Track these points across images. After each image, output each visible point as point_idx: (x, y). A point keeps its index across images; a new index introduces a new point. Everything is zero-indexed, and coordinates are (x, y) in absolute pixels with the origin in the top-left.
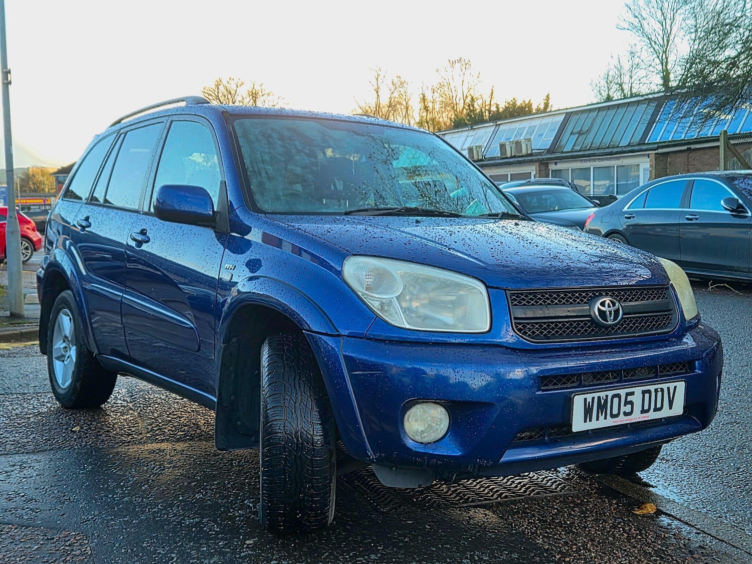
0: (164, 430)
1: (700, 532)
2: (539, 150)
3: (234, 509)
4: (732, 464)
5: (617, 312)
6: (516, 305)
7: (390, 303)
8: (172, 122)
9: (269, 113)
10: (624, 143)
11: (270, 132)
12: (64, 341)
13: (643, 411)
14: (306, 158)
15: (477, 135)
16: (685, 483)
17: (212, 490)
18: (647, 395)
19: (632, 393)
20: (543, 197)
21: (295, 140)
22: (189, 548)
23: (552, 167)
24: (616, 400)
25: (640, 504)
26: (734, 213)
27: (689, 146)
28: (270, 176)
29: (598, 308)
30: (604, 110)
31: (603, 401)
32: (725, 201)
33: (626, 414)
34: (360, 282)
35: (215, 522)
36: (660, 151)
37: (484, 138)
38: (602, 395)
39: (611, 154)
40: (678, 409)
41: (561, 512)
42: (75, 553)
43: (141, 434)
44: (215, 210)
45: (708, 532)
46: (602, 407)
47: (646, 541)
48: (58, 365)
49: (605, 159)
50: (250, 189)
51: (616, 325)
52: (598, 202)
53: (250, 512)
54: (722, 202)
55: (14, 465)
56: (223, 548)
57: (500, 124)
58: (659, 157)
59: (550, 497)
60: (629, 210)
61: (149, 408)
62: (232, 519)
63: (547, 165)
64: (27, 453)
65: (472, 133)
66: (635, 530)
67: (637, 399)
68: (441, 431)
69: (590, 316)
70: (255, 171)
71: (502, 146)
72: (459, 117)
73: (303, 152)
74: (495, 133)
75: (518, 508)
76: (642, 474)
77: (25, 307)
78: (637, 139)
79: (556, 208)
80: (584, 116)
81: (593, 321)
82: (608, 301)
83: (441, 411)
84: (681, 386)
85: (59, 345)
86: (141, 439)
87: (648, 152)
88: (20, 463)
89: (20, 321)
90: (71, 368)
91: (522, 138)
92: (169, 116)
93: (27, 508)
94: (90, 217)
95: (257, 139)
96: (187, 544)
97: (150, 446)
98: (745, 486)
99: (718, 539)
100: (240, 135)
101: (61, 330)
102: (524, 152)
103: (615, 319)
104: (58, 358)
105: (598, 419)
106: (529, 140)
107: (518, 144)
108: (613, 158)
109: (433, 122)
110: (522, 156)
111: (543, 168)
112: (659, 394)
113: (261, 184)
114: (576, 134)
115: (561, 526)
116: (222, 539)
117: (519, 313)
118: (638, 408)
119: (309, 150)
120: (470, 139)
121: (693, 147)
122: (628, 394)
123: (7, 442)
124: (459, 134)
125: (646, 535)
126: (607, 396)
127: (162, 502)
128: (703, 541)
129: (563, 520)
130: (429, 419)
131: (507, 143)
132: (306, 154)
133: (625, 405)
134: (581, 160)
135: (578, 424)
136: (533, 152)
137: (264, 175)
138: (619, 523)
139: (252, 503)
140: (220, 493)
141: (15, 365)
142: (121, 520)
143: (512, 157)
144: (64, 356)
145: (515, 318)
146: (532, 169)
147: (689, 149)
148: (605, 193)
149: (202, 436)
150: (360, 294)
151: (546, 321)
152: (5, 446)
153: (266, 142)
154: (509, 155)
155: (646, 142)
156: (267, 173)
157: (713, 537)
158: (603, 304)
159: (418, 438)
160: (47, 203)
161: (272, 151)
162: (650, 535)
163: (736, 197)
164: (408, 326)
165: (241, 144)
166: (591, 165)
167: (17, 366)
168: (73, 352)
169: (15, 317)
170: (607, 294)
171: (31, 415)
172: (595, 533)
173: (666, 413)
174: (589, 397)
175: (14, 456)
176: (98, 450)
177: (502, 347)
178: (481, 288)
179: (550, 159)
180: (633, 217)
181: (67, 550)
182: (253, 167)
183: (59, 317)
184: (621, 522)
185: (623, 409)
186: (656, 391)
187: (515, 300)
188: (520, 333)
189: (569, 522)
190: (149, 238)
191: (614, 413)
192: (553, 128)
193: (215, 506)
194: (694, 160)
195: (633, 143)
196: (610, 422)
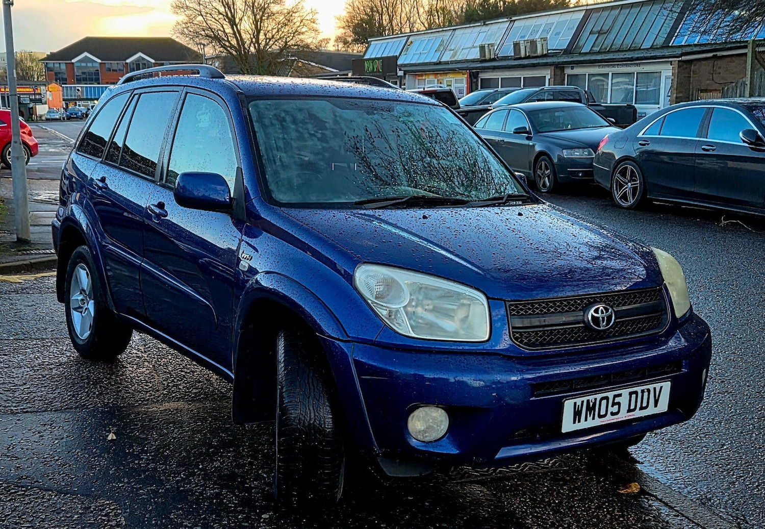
0: (180, 387)
1: (679, 514)
2: (555, 50)
3: (250, 479)
4: (718, 441)
5: (609, 318)
6: (514, 315)
7: (397, 311)
8: (187, 93)
9: (282, 93)
10: (647, 45)
11: (283, 115)
12: (81, 293)
13: (629, 411)
14: (318, 143)
15: (490, 32)
16: (671, 460)
17: (229, 458)
18: (634, 396)
19: (620, 395)
20: (556, 114)
21: (307, 123)
22: (213, 521)
23: (568, 71)
24: (604, 402)
25: (626, 483)
26: (753, 146)
27: (715, 53)
28: (284, 164)
29: (592, 314)
30: (628, 8)
31: (591, 404)
32: (744, 133)
33: (612, 414)
34: (370, 290)
35: (234, 494)
36: (684, 58)
37: (498, 35)
38: (591, 398)
39: (631, 59)
40: (663, 406)
41: (551, 490)
42: (111, 523)
43: (158, 391)
44: (232, 196)
45: (686, 515)
46: (591, 409)
47: (627, 523)
48: (76, 316)
49: (625, 64)
50: (266, 177)
51: (608, 329)
52: (613, 120)
53: (264, 483)
54: (741, 134)
55: (45, 425)
56: (243, 522)
57: (515, 20)
58: (683, 65)
59: (541, 473)
60: (644, 136)
61: (163, 360)
62: (249, 490)
63: (562, 69)
64: (55, 411)
65: (484, 28)
66: (618, 511)
67: (624, 400)
68: (441, 432)
69: (584, 322)
70: (270, 160)
71: (516, 45)
72: (472, 7)
73: (315, 136)
74: (508, 29)
75: (512, 485)
76: (631, 449)
77: (31, 228)
78: (660, 41)
79: (569, 127)
80: (606, 13)
81: (587, 327)
82: (601, 308)
83: (442, 413)
84: (667, 386)
85: (76, 297)
86: (159, 397)
87: (670, 60)
88: (50, 422)
89: (27, 248)
90: (89, 321)
91: (537, 37)
92: (185, 86)
93: (63, 473)
94: (107, 179)
95: (271, 123)
96: (209, 517)
97: (167, 405)
98: (727, 465)
99: (695, 523)
100: (255, 119)
101: (78, 282)
102: (539, 52)
103: (608, 323)
104: (75, 309)
105: (586, 420)
106: (545, 39)
107: (533, 43)
108: (633, 64)
109: (443, 11)
110: (537, 57)
111: (559, 72)
112: (646, 394)
113: (276, 173)
114: (596, 33)
115: (550, 506)
116: (241, 512)
117: (518, 323)
118: (624, 407)
119: (321, 133)
120: (482, 36)
121: (719, 54)
122: (615, 396)
123: (35, 397)
124: (469, 30)
125: (628, 518)
126: (596, 399)
127: (184, 471)
128: (681, 524)
129: (553, 499)
130: (431, 421)
131: (521, 42)
132: (319, 139)
133: (612, 406)
134: (599, 66)
135: (568, 425)
136: (549, 52)
137: (278, 163)
138: (604, 503)
139: (265, 473)
140: (236, 461)
141: (30, 304)
142: (149, 488)
143: (526, 58)
144: (82, 308)
145: (513, 328)
146: (547, 74)
147: (715, 56)
148: (622, 101)
149: (215, 394)
150: (370, 302)
151: (541, 329)
152: (34, 402)
153: (280, 126)
154: (523, 55)
155: (670, 45)
156: (281, 161)
157: (690, 520)
158: (596, 311)
159: (420, 437)
160: (37, 92)
161: (286, 136)
162: (631, 516)
163: (756, 129)
164: (413, 335)
165: (256, 129)
166: (609, 70)
167: (32, 306)
168: (91, 306)
169: (22, 243)
170: (601, 301)
171: (53, 366)
172: (581, 514)
173: (651, 411)
174: (578, 401)
175: (44, 413)
176: (120, 409)
177: (499, 355)
178: (482, 298)
179: (566, 63)
180: (648, 144)
181: (104, 520)
182: (267, 156)
183: (76, 270)
184: (605, 502)
185: (610, 409)
186: (643, 391)
187: (513, 310)
188: (517, 341)
189: (557, 501)
190: (166, 212)
191: (602, 414)
192: (572, 26)
193: (232, 476)
194: (720, 68)
195: (657, 45)
196: (598, 422)
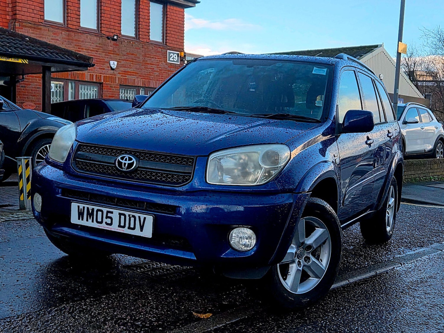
6: (80, 151)
13: (120, 226)
18: (123, 217)
19: (112, 213)
24: (100, 213)
29: (119, 160)
31: (90, 211)
33: (107, 224)
40: (148, 233)
46: (90, 214)
67: (115, 217)
69: (112, 163)
82: (126, 157)
84: (150, 219)
105: (87, 220)
112: (132, 219)
118: (116, 222)
122: (108, 212)
126: (93, 209)
145: (75, 157)
158: (122, 158)
174: (81, 206)
185: (105, 220)
186: (130, 216)
187: (81, 148)
188: (75, 165)
191: (98, 220)
